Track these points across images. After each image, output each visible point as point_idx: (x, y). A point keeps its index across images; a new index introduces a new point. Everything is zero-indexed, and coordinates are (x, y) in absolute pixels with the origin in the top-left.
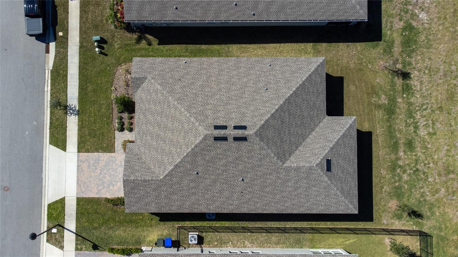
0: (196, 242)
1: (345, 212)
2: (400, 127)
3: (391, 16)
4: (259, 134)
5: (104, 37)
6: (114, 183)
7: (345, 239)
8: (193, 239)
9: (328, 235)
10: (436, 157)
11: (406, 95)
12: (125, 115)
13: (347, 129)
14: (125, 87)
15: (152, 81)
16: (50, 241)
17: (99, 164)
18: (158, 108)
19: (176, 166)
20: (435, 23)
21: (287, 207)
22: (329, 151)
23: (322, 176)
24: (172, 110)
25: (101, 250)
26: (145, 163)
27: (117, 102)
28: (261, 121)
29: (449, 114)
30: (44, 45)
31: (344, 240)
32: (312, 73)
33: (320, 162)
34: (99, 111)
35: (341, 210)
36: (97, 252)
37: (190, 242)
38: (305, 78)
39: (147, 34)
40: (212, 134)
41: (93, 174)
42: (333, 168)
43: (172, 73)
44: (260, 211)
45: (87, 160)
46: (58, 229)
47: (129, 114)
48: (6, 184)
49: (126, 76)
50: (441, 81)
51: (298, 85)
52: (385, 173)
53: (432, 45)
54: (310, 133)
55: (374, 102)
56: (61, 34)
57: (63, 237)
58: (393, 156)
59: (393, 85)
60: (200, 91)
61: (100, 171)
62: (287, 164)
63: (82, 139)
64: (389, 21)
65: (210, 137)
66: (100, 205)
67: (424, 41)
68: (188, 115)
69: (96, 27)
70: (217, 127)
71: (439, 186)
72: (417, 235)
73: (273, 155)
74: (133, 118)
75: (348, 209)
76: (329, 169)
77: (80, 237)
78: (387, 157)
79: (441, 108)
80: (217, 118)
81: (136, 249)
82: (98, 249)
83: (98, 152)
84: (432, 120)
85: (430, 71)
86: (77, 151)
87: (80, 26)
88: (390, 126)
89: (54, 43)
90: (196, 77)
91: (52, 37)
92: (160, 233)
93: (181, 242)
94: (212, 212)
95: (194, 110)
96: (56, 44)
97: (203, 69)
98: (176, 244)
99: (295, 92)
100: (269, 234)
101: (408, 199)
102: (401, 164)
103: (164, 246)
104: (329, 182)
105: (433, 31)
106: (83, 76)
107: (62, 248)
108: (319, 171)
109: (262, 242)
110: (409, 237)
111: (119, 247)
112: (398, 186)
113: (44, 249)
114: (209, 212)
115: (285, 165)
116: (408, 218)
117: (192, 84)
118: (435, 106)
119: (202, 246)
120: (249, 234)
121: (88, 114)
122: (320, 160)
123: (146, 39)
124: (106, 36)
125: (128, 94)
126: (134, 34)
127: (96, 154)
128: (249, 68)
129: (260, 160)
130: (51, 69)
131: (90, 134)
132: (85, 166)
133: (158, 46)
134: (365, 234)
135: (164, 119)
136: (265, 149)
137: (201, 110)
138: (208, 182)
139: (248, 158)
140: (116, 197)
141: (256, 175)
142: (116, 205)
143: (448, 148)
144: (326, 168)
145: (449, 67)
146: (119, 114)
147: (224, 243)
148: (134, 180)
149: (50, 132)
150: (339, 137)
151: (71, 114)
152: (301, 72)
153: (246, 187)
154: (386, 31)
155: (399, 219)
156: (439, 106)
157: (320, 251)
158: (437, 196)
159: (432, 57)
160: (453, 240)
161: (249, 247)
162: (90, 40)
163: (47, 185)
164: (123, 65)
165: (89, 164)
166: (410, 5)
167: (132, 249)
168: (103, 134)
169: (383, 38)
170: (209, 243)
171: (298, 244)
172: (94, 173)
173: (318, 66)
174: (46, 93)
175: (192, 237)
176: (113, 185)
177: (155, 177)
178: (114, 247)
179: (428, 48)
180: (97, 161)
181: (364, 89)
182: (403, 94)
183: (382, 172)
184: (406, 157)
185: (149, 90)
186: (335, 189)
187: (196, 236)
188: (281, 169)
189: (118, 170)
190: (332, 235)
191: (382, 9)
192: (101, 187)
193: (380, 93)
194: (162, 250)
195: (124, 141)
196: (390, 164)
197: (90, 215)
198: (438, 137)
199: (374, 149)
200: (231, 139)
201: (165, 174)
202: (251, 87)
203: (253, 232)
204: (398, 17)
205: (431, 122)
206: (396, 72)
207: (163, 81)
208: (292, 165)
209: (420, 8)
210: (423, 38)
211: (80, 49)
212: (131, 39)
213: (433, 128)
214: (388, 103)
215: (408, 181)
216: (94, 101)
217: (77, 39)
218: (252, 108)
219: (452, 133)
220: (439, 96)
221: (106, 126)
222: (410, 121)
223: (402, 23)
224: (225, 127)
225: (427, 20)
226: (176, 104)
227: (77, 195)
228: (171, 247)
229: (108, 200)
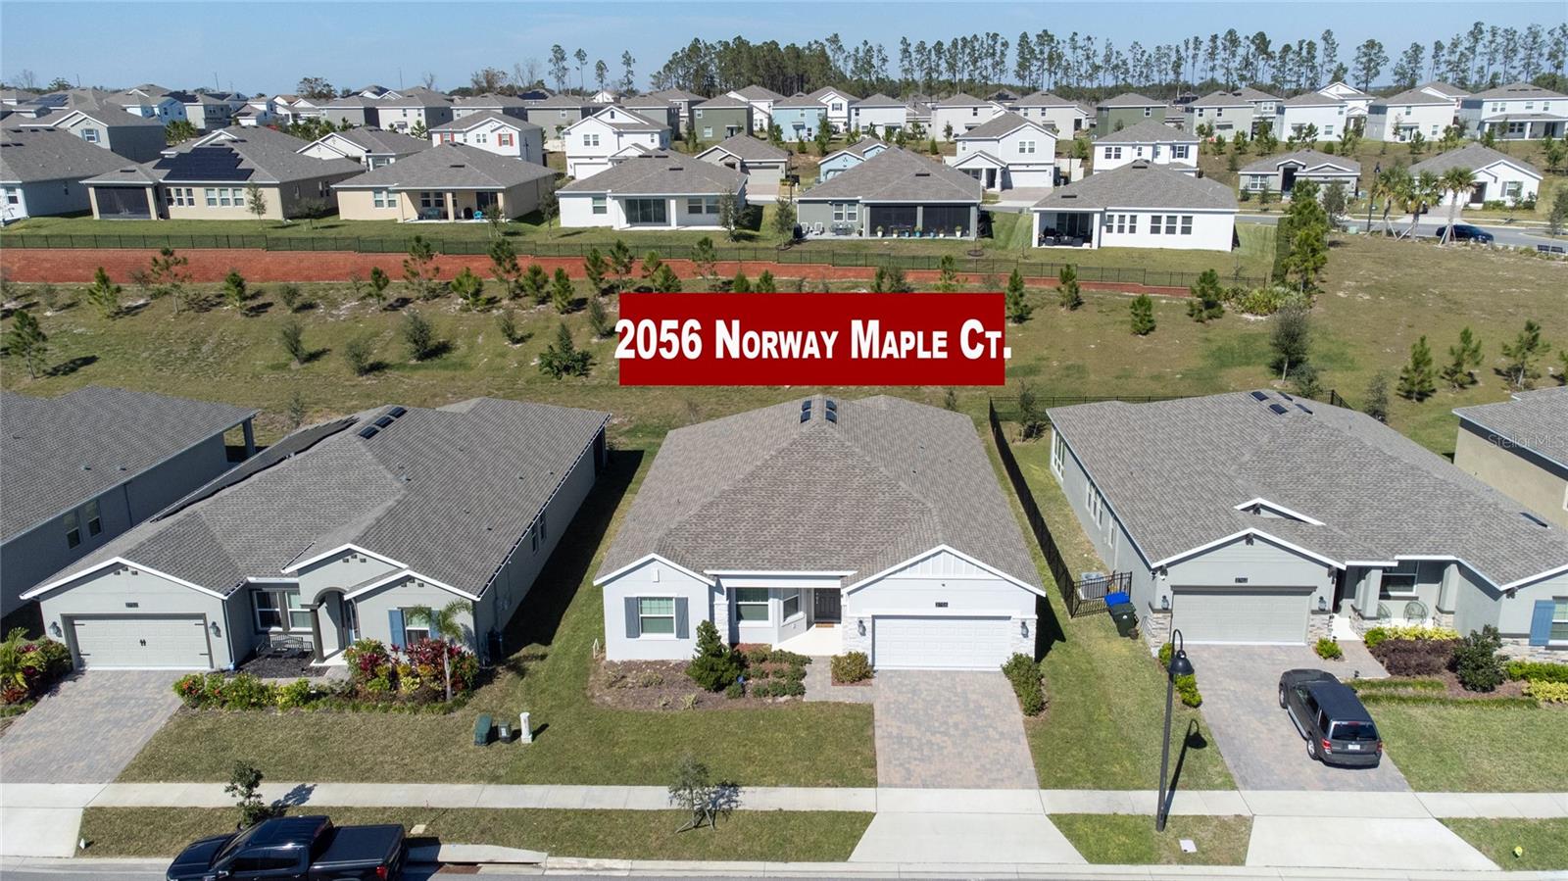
41: (951, 750)
45: (901, 765)
46: (1180, 836)
57: (1204, 818)
61: (938, 735)
83: (872, 738)
86: (871, 790)
89: (445, 847)
96: (449, 842)
107: (1245, 820)
127: (878, 744)
130: (546, 855)
132: (923, 770)
135: (780, 500)
149: (798, 860)
151: (730, 801)
165: (915, 759)
172: (945, 747)
176: (981, 707)
180: (903, 740)
192: (991, 732)
227: (1032, 788)
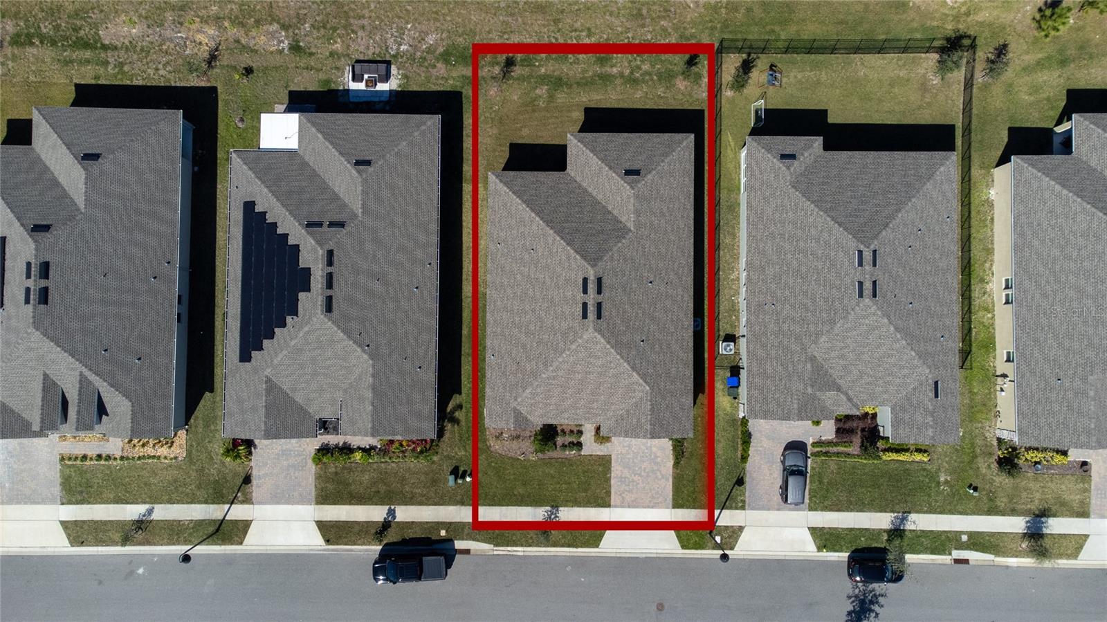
0: (733, 344)
1: (692, 150)
2: (580, 70)
3: (428, 79)
4: (594, 262)
5: (450, 470)
6: (653, 457)
7: (728, 146)
8: (728, 348)
9: (722, 169)
10: (619, 29)
11: (536, 62)
12: (560, 440)
13: (585, 146)
14: (520, 440)
15: (519, 400)
16: (732, 545)
17: (628, 478)
18: (556, 392)
19: (633, 368)
20: (442, 24)
21: (685, 225)
22: (615, 172)
23: (646, 182)
24: (561, 373)
25: (744, 473)
26: (628, 411)
27: (542, 451)
28: (576, 259)
29: (563, 11)
30: (458, 557)
31: (729, 148)
32: (511, 190)
33: (629, 184)
34: (553, 477)
35: (689, 155)
36: (747, 479)
37: (733, 352)
38: (518, 199)
39: (446, 410)
40: (593, 322)
41: (641, 485)
42: (636, 167)
43: (508, 373)
44: (691, 260)
45: (620, 495)
46: (716, 535)
47: (558, 435)
48: (654, 607)
49: (504, 440)
50: (520, 20)
51: (527, 209)
52: (640, 92)
53: (471, 29)
54: (590, 195)
55: (545, 103)
56: (443, 533)
57: (727, 527)
58: (618, 81)
59: (522, 79)
60: (534, 337)
61: (637, 476)
62: (631, 225)
63: (592, 501)
64: (435, 81)
65: (597, 324)
66: (683, 475)
67: (465, 39)
68: (568, 353)
69: (434, 482)
70: (585, 316)
71: (658, 28)
72: (722, 56)
73: (620, 245)
74: (564, 430)
75: (687, 147)
76: (636, 172)
77: (727, 503)
78: (618, 89)
79: (556, 21)
80: (572, 314)
81: (741, 425)
82: (742, 477)
83: (609, 479)
84: (571, 32)
85: (505, 33)
86: (608, 509)
87: (433, 505)
88: (578, 84)
89: (456, 542)
90: (514, 342)
91: (447, 546)
92: (720, 394)
93: (733, 364)
94: (692, 323)
95: (562, 345)
96: (457, 540)
97: (503, 332)
98: (735, 371)
99: (537, 214)
100: (721, 246)
101: (675, 65)
102: (628, 71)
103: (737, 387)
104: (654, 172)
105: (452, 28)
106: (504, 500)
107: (741, 528)
108: (639, 186)
109: (731, 256)
110: (723, 66)
111: (740, 448)
112: (657, 76)
113: (742, 553)
114: (692, 326)
115: (632, 229)
116: (699, 66)
117: (524, 346)
118: (552, 28)
119: (737, 336)
120: (721, 273)
121: (557, 493)
122: (626, 185)
123: (453, 411)
124: (447, 467)
125: (530, 436)
126: (446, 428)
127: (613, 482)
128: (502, 271)
129: (626, 260)
130: (492, 546)
131: (586, 491)
132: (629, 497)
133: (463, 395)
134: (721, 120)
135: (572, 383)
136: (613, 254)
137: (562, 336)
138: (653, 327)
139: (623, 275)
140: (672, 452)
141: (645, 265)
142: (683, 453)
143: (608, 14)
144: (635, 177)
145: (501, 10)
146: (558, 449)
147: (733, 306)
148: (650, 425)
149: (581, 547)
150: (595, 157)
151: (557, 516)
152: (509, 205)
153: (660, 278)
154: (448, 86)
155: (701, 77)
156: (552, 23)
157: (743, 180)
158: (670, 30)
159: (487, 29)
160: (727, 14)
161: (738, 274)
162: (453, 490)
163: (655, 551)
164: (488, 444)
165: (626, 491)
166: (415, 54)
167: (742, 431)
168: (584, 472)
169: (459, 89)
170: (734, 326)
171: (735, 208)
172: (639, 484)
173: (501, 181)
174: (526, 554)
175: (724, 349)
176: (656, 457)
177: (647, 397)
178: (739, 456)
179: (475, 34)
180: (622, 480)
181: (527, 116)
182: (535, 65)
183: (638, 97)
184: (619, 65)
185: (531, 405)
186: (662, 164)
187: (724, 344)
188: (637, 233)
189: (636, 451)
190: (723, 164)
191: (419, 90)
192: (659, 474)
193: (532, 95)
194: (743, 390)
195: (595, 442)
196: (628, 86)
197: (696, 489)
198: (594, 25)
199: (608, 106)
200: (600, 298)
201: (644, 384)
202: (529, 270)
203: (719, 268)
204: (430, 70)
205: (573, 33)
206: (505, 74)
207: (520, 385)
208: (632, 219)
209: (419, 42)
210: (461, 40)
211: (465, 505)
212: (453, 432)
213: (582, 31)
214: (547, 85)
215: (650, 64)
216: (539, 485)
217: (451, 508)
218: (559, 270)
219: (588, 9)
220: (539, 22)
221: (574, 467)
222: (571, 58)
223: (439, 65)
224: (585, 306)
225: (437, 34)
226: (552, 369)
227: (668, 508)
228: (739, 378)
229: (676, 464)
